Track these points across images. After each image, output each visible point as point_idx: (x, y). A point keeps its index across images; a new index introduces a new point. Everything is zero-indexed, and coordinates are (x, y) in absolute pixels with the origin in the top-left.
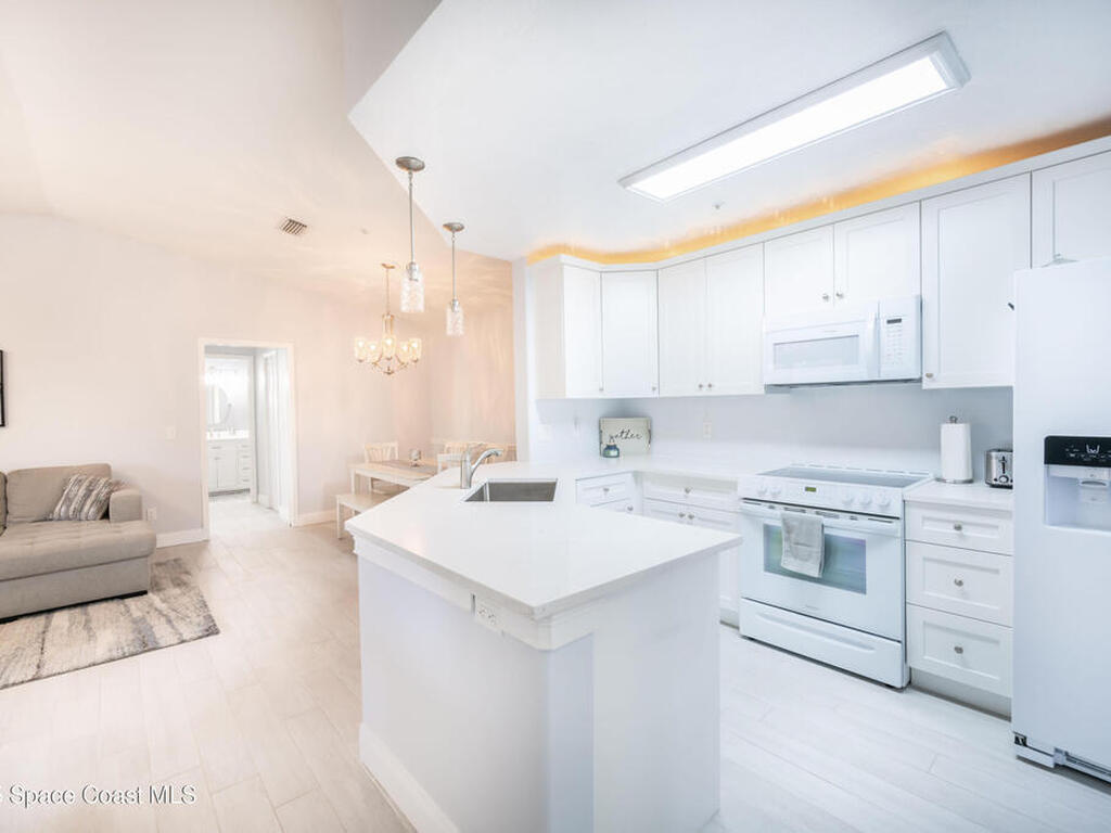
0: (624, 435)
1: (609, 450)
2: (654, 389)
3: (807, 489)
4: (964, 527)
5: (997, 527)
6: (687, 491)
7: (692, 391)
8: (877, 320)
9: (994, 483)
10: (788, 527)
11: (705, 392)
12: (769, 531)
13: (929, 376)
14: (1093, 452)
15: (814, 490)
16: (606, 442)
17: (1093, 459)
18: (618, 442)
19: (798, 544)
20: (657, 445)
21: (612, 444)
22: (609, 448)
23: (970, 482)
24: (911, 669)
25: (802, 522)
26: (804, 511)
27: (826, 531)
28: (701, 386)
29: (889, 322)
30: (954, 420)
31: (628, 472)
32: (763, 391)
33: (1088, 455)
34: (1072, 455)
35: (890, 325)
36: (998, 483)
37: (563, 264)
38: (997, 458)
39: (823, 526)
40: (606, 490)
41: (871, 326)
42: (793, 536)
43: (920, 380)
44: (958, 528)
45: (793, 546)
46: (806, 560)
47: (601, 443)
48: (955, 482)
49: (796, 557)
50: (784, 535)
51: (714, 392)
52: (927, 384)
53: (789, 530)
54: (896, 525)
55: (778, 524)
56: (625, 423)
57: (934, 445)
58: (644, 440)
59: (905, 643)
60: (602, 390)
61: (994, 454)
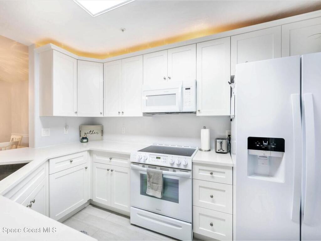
0: (91, 132)
1: (83, 139)
2: (101, 113)
3: (157, 158)
4: (213, 173)
5: (224, 173)
6: (111, 159)
7: (116, 115)
8: (182, 88)
9: (218, 151)
10: (149, 176)
11: (121, 115)
12: (142, 176)
13: (199, 111)
14: (265, 144)
15: (160, 158)
16: (83, 136)
17: (265, 147)
18: (89, 136)
19: (153, 183)
20: (106, 136)
21: (84, 137)
22: (83, 138)
23: (210, 150)
24: (194, 233)
25: (155, 173)
26: (155, 168)
27: (164, 176)
28: (119, 113)
29: (186, 89)
30: (205, 128)
31: (86, 151)
32: (141, 115)
33: (263, 145)
34: (258, 145)
35: (186, 90)
36: (219, 151)
37: (53, 49)
38: (219, 142)
39: (163, 175)
40: (71, 161)
41: (180, 91)
42: (151, 179)
43: (195, 113)
44: (212, 174)
45: (152, 184)
46: (156, 190)
47: (80, 136)
48: (205, 151)
49: (152, 189)
50: (148, 179)
51: (124, 115)
52: (198, 114)
53: (150, 177)
54: (189, 173)
55: (145, 173)
56: (92, 128)
57: (199, 137)
58: (100, 134)
59: (192, 223)
60: (76, 113)
61: (218, 141)
